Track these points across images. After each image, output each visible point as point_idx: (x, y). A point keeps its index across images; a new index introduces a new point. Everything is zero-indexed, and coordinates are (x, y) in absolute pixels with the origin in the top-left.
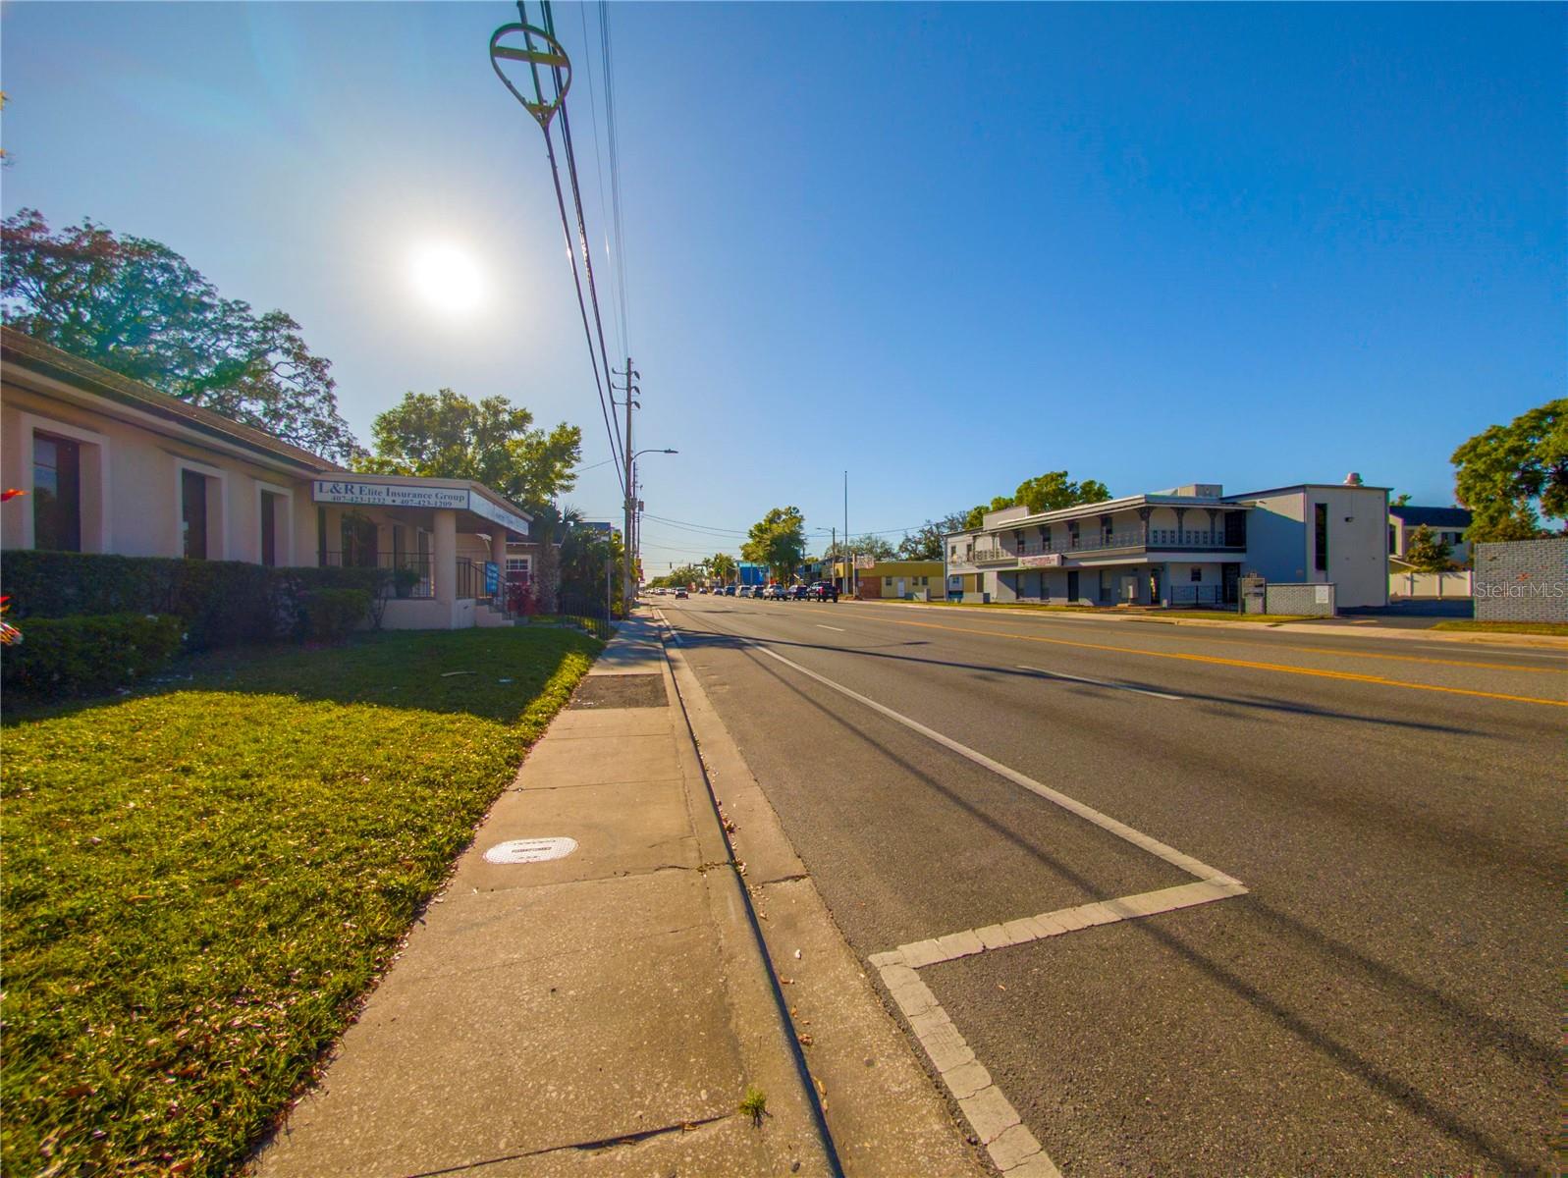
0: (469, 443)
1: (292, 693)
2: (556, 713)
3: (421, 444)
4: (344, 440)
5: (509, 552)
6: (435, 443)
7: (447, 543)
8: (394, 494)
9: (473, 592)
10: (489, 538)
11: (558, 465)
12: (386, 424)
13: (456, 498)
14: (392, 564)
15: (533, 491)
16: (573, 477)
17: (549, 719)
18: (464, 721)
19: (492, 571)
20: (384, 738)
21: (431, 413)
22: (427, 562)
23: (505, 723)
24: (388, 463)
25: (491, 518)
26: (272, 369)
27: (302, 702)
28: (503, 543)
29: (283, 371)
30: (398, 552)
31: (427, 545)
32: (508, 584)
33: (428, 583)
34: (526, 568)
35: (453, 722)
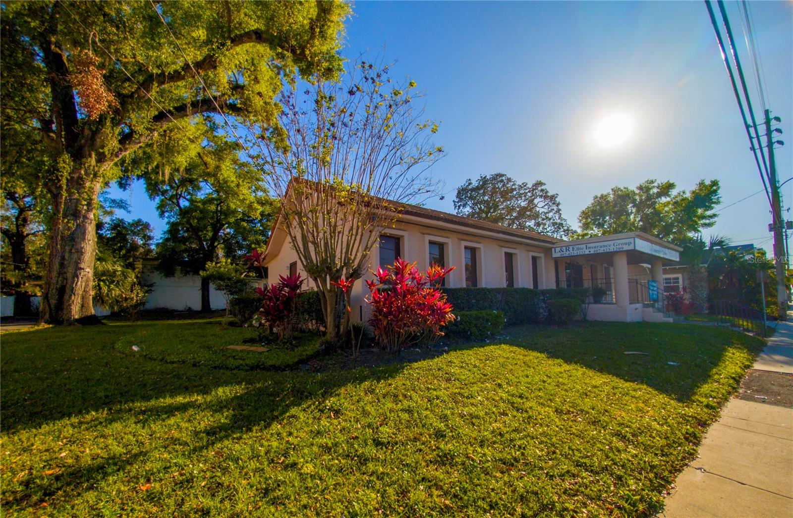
0: (632, 213)
1: (544, 353)
2: (726, 400)
3: (603, 220)
4: (566, 228)
5: (664, 273)
6: (610, 218)
7: (622, 272)
8: (589, 248)
9: (640, 299)
10: (649, 266)
11: (700, 211)
12: (585, 215)
13: (626, 244)
14: (591, 286)
15: (680, 232)
16: (715, 215)
17: (720, 405)
18: (643, 391)
19: (653, 286)
20: (590, 391)
21: (608, 202)
22: (611, 283)
23: (679, 400)
24: (586, 234)
25: (650, 252)
26: (536, 206)
27: (548, 358)
28: (660, 268)
29: (540, 205)
30: (593, 279)
31: (609, 274)
32: (665, 294)
33: (612, 295)
34: (678, 282)
35: (635, 390)
